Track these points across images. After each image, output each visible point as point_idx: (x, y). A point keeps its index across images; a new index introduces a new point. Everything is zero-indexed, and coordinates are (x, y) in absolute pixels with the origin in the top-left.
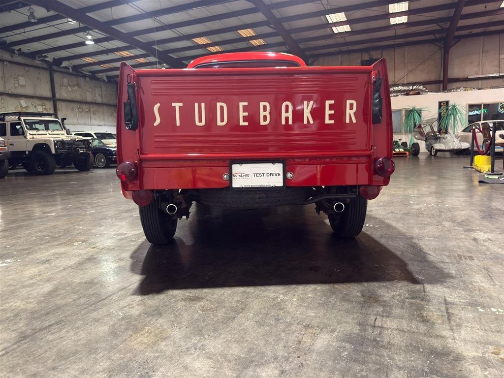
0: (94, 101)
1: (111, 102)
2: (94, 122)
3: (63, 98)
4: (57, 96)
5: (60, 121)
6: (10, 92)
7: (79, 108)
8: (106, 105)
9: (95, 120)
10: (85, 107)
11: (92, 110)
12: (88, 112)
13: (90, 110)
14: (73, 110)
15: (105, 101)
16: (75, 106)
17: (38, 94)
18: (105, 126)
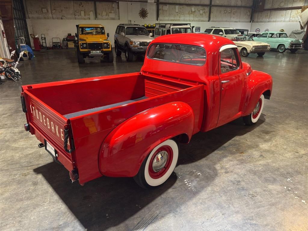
0: (235, 5)
1: (248, 5)
2: (232, 19)
3: (216, 4)
4: (213, 3)
5: (191, 28)
6: (187, 3)
7: (225, 10)
8: (245, 7)
9: (234, 18)
10: (229, 9)
11: (233, 11)
12: (230, 13)
13: (231, 12)
14: (221, 12)
15: (243, 4)
16: (222, 9)
17: (202, 3)
18: (239, 22)
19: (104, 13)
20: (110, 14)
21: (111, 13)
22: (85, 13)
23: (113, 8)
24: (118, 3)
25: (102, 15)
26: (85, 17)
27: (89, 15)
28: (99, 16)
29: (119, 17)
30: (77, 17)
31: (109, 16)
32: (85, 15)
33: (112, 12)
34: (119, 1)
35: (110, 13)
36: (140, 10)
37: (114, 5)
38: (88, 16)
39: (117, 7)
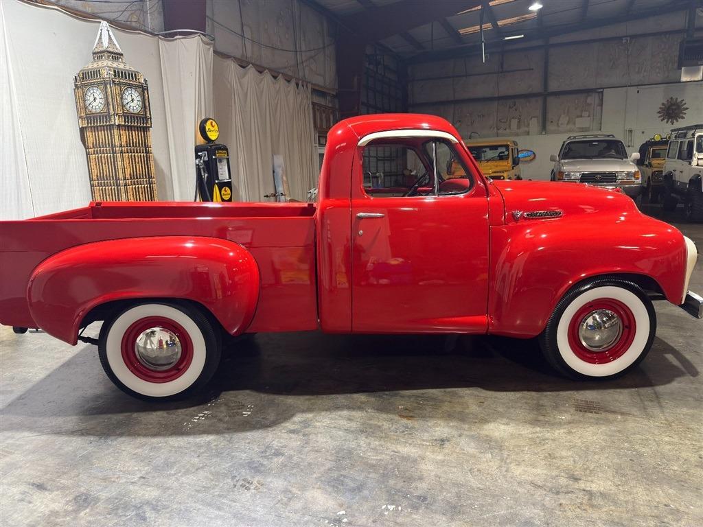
19: (564, 119)
20: (577, 119)
21: (581, 116)
22: (519, 122)
23: (589, 105)
24: (602, 92)
25: (558, 124)
26: (518, 131)
27: (529, 125)
28: (550, 127)
29: (601, 123)
30: (500, 131)
31: (574, 124)
32: (519, 127)
33: (583, 115)
34: (603, 88)
35: (578, 117)
36: (663, 104)
37: (589, 100)
38: (527, 129)
39: (597, 101)
